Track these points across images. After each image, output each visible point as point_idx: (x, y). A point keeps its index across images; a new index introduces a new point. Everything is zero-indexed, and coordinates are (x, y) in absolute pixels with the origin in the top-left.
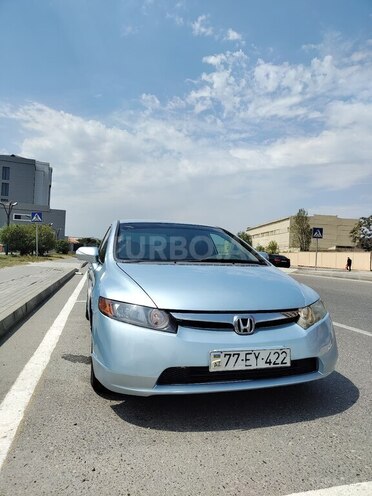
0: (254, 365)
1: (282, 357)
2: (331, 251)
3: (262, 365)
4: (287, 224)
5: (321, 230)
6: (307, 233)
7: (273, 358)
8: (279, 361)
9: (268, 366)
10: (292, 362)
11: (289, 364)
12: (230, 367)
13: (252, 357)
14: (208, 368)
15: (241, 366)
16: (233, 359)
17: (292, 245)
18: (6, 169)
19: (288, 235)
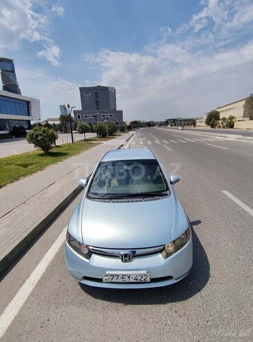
0: (127, 280)
1: (144, 278)
3: (132, 280)
4: (243, 103)
7: (139, 278)
9: (136, 281)
10: (151, 279)
11: (149, 280)
12: (114, 281)
13: (126, 277)
14: (101, 279)
15: (120, 280)
16: (115, 277)
17: (244, 116)
18: (96, 93)
19: (243, 110)
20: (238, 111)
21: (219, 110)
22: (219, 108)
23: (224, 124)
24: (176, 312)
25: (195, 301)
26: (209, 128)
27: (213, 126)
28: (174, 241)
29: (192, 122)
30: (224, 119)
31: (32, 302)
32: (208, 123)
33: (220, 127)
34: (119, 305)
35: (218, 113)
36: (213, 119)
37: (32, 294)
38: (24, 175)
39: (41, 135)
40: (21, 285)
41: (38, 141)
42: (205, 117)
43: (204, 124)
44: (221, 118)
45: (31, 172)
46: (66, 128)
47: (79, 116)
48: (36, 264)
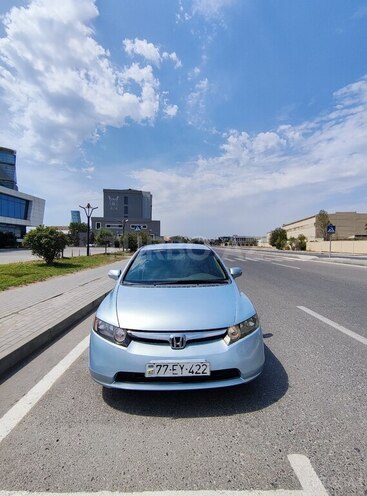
0: (179, 373)
1: (202, 369)
2: (350, 240)
3: (186, 373)
4: (314, 220)
5: (334, 227)
6: (327, 228)
7: (195, 369)
8: (200, 371)
9: (191, 375)
10: (212, 372)
11: (208, 374)
12: (161, 375)
13: (178, 368)
14: (143, 374)
15: (169, 374)
16: (163, 369)
17: (317, 236)
18: (126, 198)
19: (314, 228)
20: (309, 230)
21: (285, 228)
22: (284, 226)
23: (294, 245)
24: (247, 423)
25: (272, 411)
26: (274, 249)
27: (279, 246)
28: (239, 325)
29: (253, 242)
30: (292, 239)
31: (31, 423)
32: (273, 243)
33: (288, 249)
34: (166, 420)
35: (284, 231)
36: (278, 239)
37: (31, 413)
38: (16, 285)
39: (46, 237)
40: (12, 405)
41: (41, 244)
42: (269, 236)
43: (268, 245)
44: (288, 237)
45: (26, 283)
46: (78, 239)
47: (98, 225)
48: (36, 382)
